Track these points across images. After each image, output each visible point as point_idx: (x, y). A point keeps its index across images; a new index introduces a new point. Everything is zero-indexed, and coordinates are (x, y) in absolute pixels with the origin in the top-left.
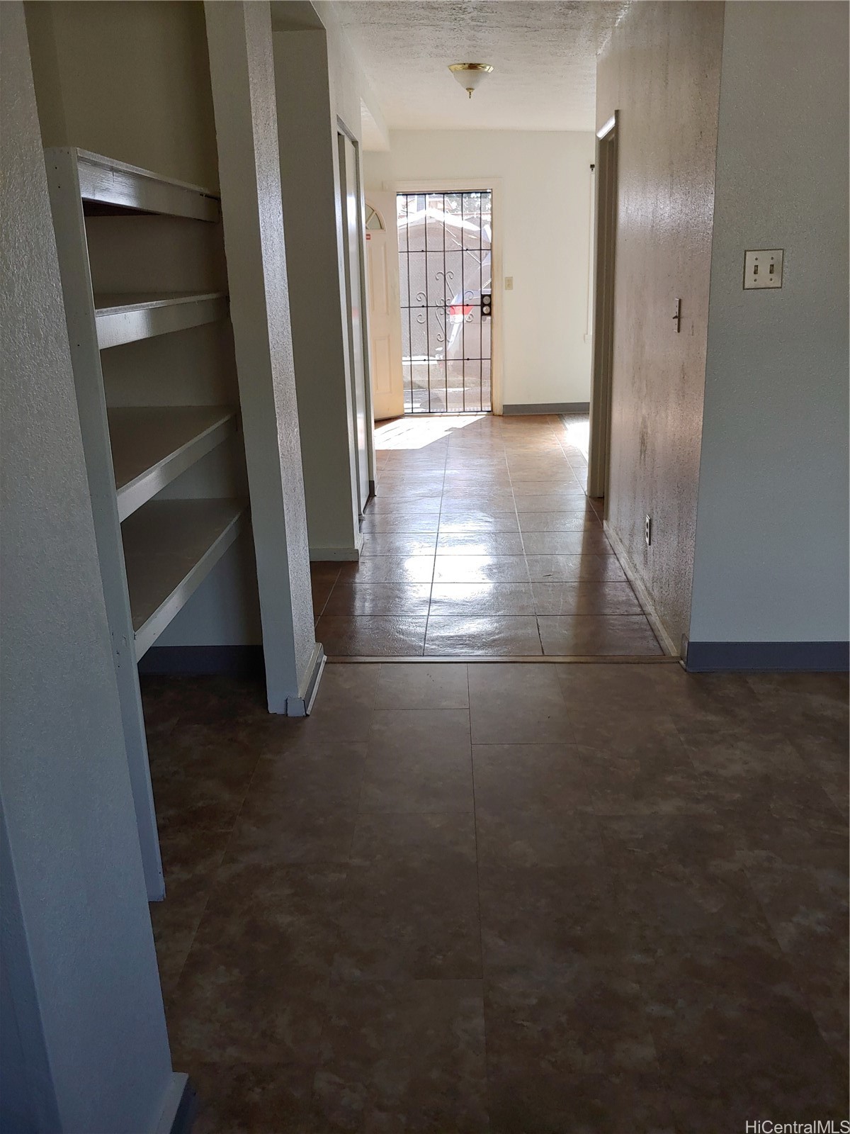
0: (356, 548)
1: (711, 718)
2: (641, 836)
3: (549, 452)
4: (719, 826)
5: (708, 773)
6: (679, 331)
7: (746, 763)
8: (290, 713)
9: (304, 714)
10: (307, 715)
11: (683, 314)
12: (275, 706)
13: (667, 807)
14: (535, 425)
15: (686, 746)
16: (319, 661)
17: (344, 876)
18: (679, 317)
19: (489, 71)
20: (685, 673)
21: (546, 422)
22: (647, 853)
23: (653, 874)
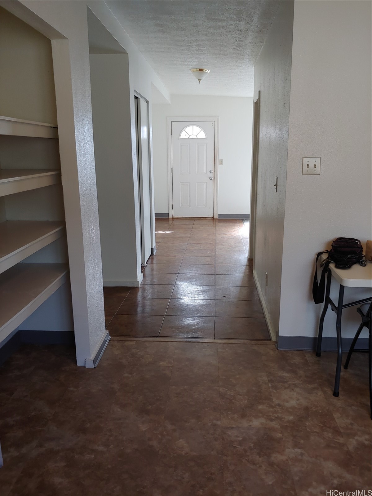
0: (138, 281)
1: (285, 374)
2: (241, 439)
3: (235, 236)
4: (280, 434)
5: (279, 405)
6: (276, 192)
7: (298, 400)
8: (87, 367)
9: (93, 367)
10: (95, 368)
11: (278, 184)
12: (80, 363)
13: (256, 423)
14: (231, 224)
15: (271, 389)
16: (106, 339)
17: (93, 456)
18: (276, 185)
19: (208, 72)
20: (277, 350)
21: (236, 223)
22: (243, 448)
23: (244, 461)
